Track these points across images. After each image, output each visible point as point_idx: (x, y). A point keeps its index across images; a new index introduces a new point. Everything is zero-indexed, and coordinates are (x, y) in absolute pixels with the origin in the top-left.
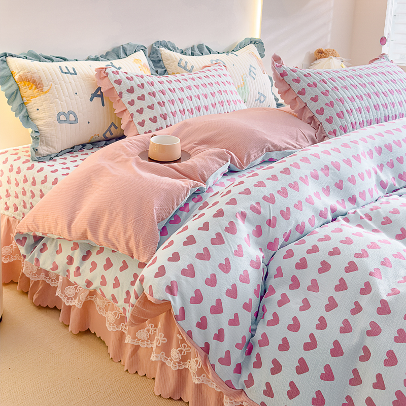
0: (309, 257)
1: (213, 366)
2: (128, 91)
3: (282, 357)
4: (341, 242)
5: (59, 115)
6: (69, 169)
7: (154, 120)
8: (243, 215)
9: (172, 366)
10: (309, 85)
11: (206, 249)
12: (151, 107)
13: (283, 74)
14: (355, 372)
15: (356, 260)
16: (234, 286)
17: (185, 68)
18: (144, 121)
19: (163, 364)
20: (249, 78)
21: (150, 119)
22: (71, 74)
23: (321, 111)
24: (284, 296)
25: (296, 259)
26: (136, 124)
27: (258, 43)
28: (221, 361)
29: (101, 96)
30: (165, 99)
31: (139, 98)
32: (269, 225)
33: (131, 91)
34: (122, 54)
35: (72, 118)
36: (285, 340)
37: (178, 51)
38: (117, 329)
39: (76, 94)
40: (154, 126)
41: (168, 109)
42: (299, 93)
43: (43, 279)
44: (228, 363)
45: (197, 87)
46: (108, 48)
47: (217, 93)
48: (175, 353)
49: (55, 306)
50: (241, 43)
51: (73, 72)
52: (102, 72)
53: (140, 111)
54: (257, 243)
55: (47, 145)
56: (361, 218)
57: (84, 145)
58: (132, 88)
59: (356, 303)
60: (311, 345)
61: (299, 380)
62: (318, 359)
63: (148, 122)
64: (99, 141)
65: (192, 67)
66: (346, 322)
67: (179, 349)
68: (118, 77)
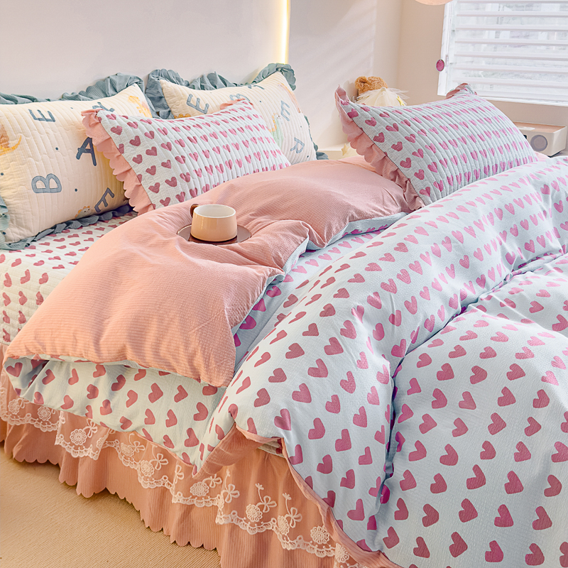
0: (453, 363)
1: (340, 523)
2: (132, 142)
3: (437, 501)
4: (492, 339)
5: (35, 180)
6: (60, 259)
7: (172, 183)
8: (360, 311)
9: (248, 529)
10: (388, 128)
11: (320, 361)
12: (166, 165)
13: (352, 115)
14: (540, 511)
15: (520, 362)
16: (362, 410)
17: (197, 107)
18: (157, 185)
19: (234, 528)
20: (282, 120)
21: (167, 181)
22: (47, 120)
23: (407, 163)
24: (426, 417)
25: (436, 367)
26: (147, 190)
27: (286, 71)
28: (351, 515)
29: (91, 151)
30: (184, 152)
31: (148, 152)
32: (393, 323)
33: (136, 142)
34: (111, 91)
35: (53, 184)
36: (439, 478)
37: (183, 84)
38: (156, 485)
39: (57, 149)
40: (172, 192)
41: (190, 166)
42: (376, 139)
43: (30, 422)
44: (362, 518)
45: (224, 134)
46: (89, 81)
47: (250, 142)
48: (252, 511)
49: (48, 460)
50: (264, 71)
51: (50, 118)
52: (93, 116)
53: (152, 171)
54: (379, 348)
55: (19, 225)
56: (502, 305)
57: (68, 223)
58: (137, 137)
59: (531, 420)
60: (477, 481)
61: (465, 530)
62: (488, 499)
63: (164, 187)
64: (89, 216)
65: (207, 105)
66: (521, 446)
67: (260, 504)
68: (116, 123)
